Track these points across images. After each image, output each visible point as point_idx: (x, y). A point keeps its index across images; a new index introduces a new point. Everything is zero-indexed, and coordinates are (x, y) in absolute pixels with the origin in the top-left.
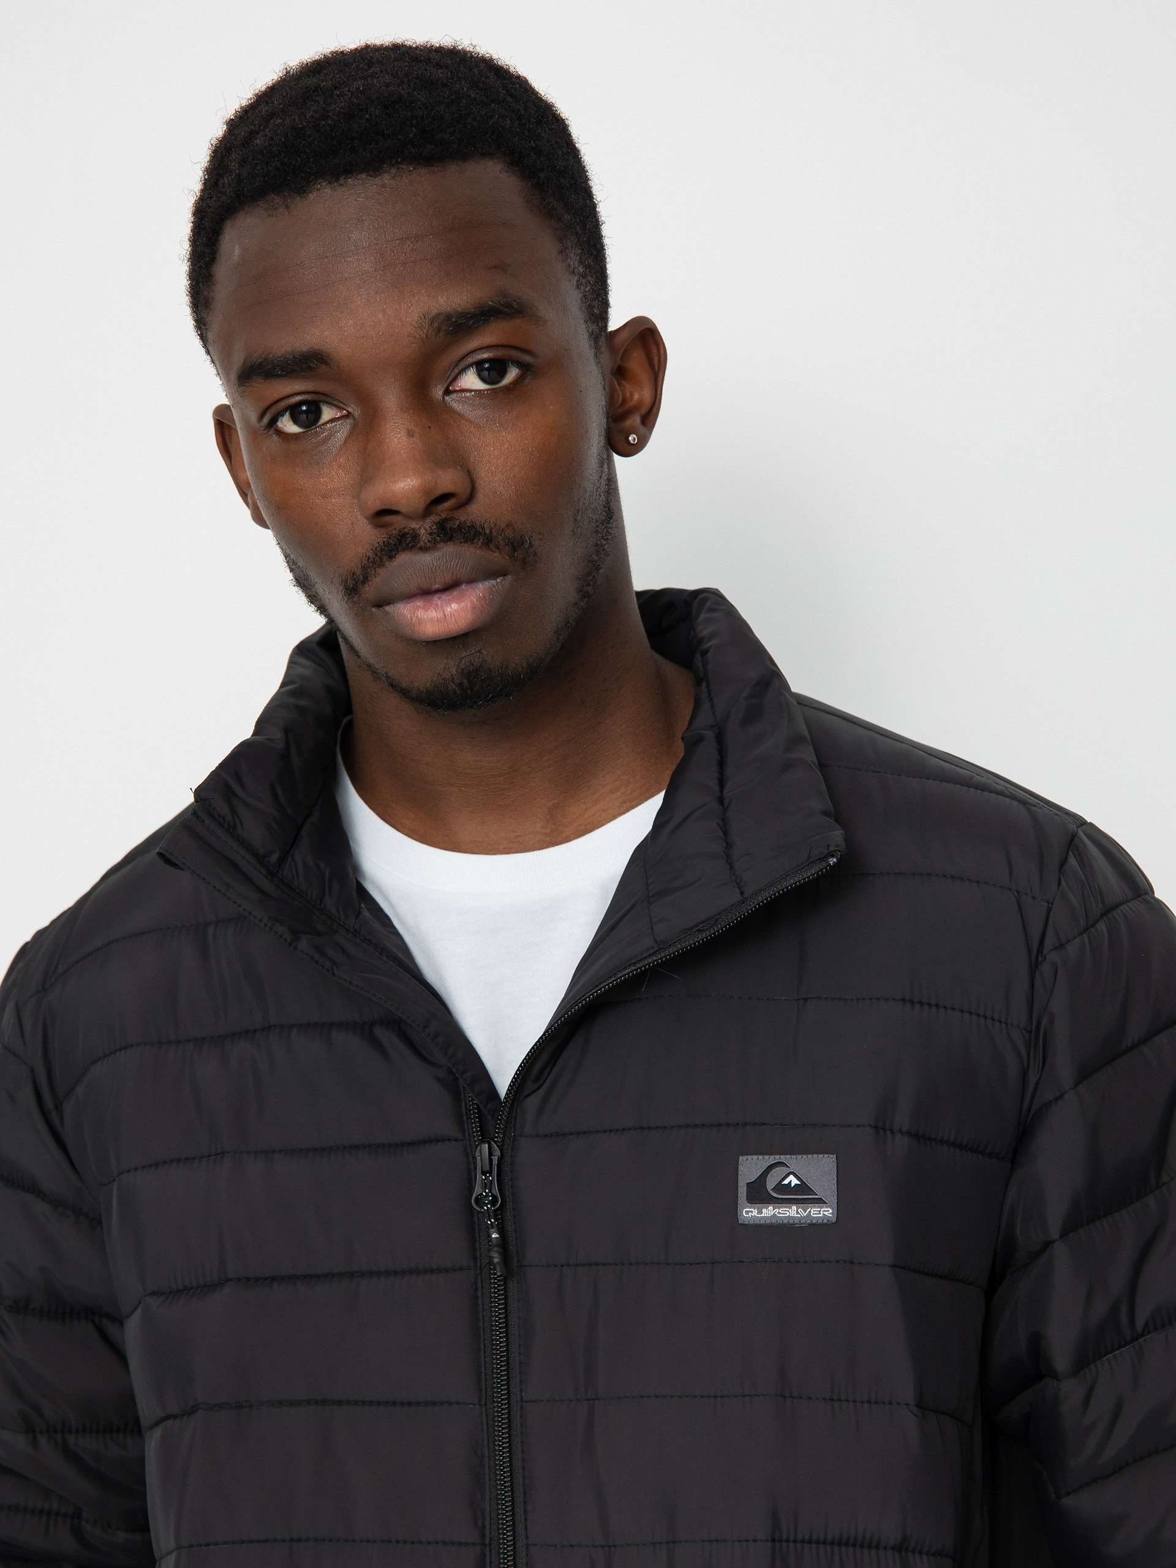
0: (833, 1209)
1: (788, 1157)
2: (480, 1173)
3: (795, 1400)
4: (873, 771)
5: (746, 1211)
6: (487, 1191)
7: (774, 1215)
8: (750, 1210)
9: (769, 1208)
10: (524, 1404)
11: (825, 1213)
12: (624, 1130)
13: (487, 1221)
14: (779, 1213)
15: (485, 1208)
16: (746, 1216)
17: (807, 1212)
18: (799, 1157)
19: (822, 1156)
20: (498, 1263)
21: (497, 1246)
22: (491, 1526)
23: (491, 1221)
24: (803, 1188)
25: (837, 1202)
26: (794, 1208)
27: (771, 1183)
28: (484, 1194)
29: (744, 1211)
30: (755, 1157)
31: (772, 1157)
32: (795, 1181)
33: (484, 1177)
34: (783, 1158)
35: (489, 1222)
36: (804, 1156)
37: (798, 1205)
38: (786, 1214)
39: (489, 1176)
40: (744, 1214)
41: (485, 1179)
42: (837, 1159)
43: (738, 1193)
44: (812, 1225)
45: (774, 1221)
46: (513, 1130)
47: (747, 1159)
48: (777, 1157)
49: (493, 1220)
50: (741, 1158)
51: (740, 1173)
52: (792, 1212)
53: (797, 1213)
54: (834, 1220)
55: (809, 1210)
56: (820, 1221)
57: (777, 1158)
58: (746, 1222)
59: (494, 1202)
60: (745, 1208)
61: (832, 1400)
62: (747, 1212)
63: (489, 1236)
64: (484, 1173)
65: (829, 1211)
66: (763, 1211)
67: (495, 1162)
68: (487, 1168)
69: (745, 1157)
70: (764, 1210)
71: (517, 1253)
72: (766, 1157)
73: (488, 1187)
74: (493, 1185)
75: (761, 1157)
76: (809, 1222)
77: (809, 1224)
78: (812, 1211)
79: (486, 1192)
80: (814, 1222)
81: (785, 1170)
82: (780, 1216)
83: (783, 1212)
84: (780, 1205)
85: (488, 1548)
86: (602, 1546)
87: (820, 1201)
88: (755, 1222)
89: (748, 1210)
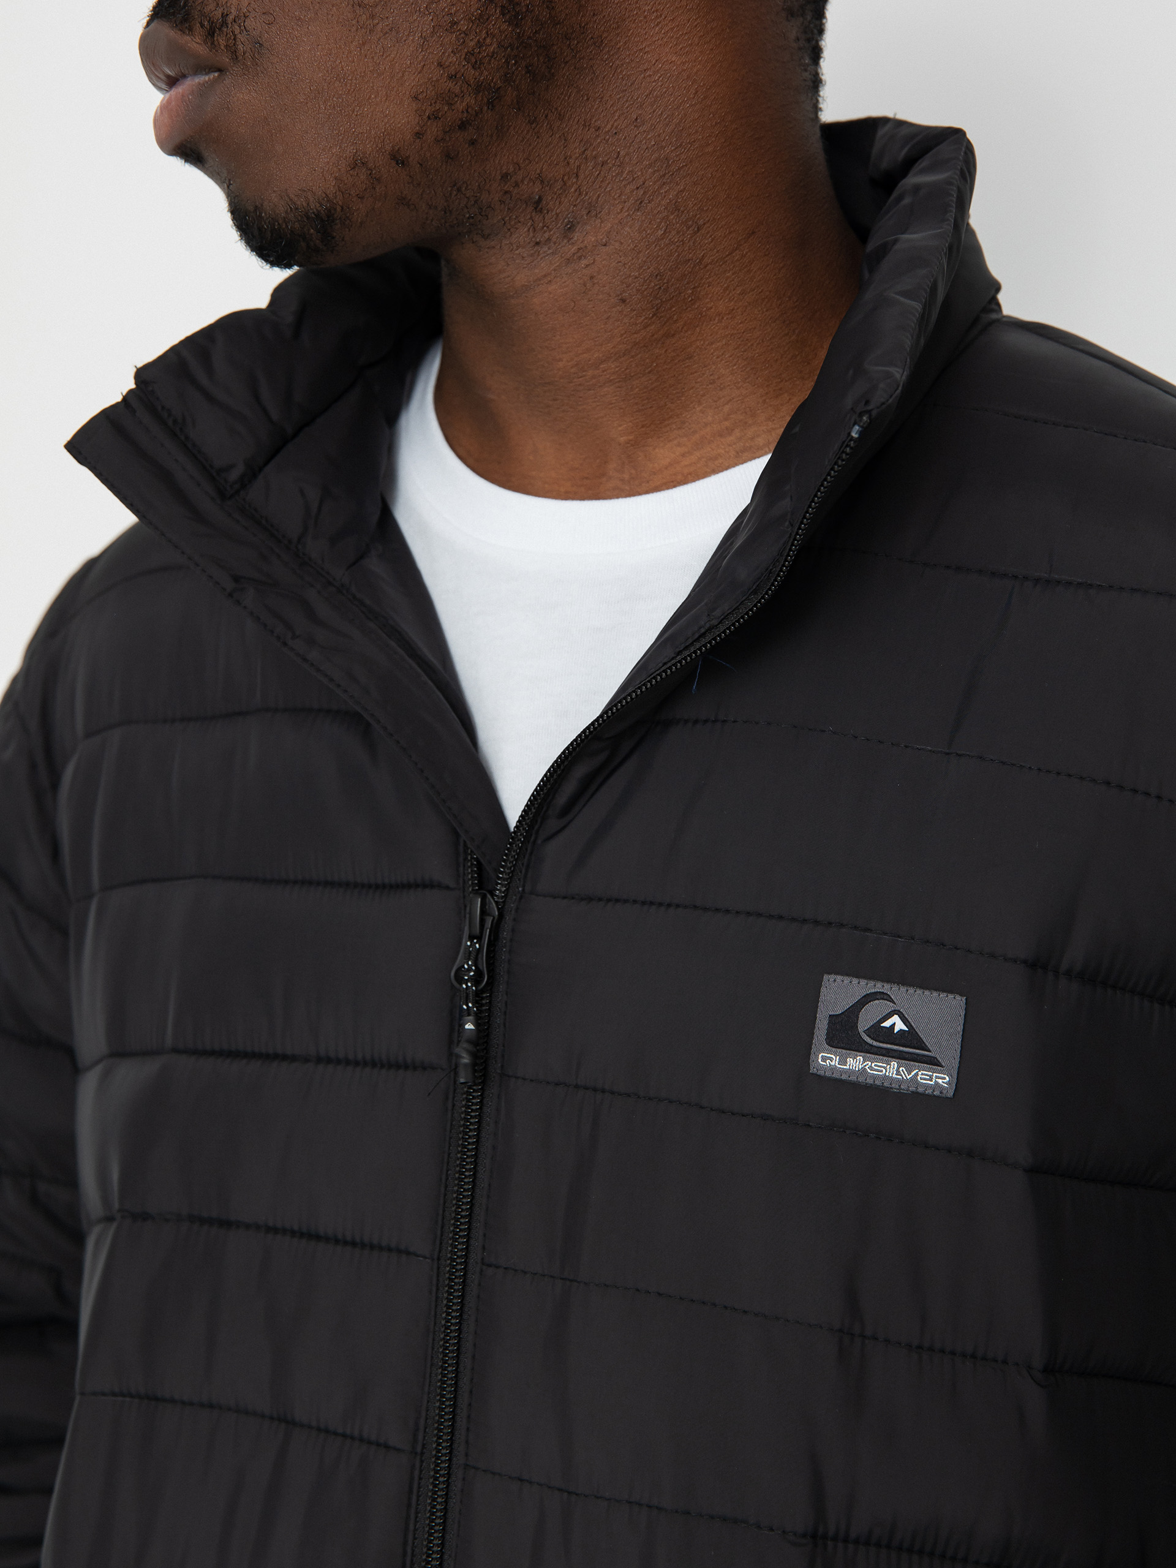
0: (950, 1075)
1: (895, 987)
2: (467, 937)
3: (867, 1341)
4: (1135, 440)
5: (822, 1056)
6: (470, 963)
7: (864, 1069)
8: (829, 1055)
9: (858, 1058)
10: (484, 1267)
11: (941, 1080)
12: (669, 905)
13: (463, 1004)
14: (871, 1068)
15: (464, 986)
16: (822, 1063)
17: (913, 1074)
18: (911, 990)
19: (945, 994)
20: (466, 1065)
21: (469, 1041)
22: (426, 1428)
23: (467, 1006)
24: (910, 1038)
25: (959, 1067)
26: (894, 1064)
27: (865, 1021)
28: (466, 966)
29: (820, 1056)
30: (847, 980)
31: (871, 983)
32: (900, 1026)
33: (469, 943)
34: (886, 988)
35: (465, 1007)
36: (919, 991)
37: (901, 1061)
38: (882, 1071)
39: (476, 943)
40: (820, 1060)
41: (470, 946)
42: (966, 1004)
43: (814, 1027)
44: (916, 1094)
45: (861, 1079)
46: (522, 883)
47: (835, 981)
48: (879, 985)
49: (470, 1005)
50: (826, 977)
51: (822, 998)
52: (891, 1070)
53: (898, 1073)
54: (951, 1094)
55: (915, 1072)
56: (929, 1092)
57: (879, 987)
58: (821, 1073)
59: (476, 980)
60: (820, 1053)
61: (920, 1347)
62: (824, 1059)
63: (462, 1026)
64: (471, 938)
65: (945, 1079)
66: (848, 1060)
67: (489, 922)
68: (477, 930)
69: (832, 977)
70: (850, 1061)
71: (503, 1056)
72: (863, 982)
73: (473, 956)
74: (480, 955)
75: (855, 981)
76: (912, 1089)
77: (912, 1092)
78: (920, 1073)
79: (468, 965)
80: (921, 1090)
81: (889, 1006)
82: (872, 1072)
83: (876, 1068)
84: (873, 1056)
85: (418, 1457)
86: (560, 1490)
87: (933, 1062)
88: (834, 1076)
89: (826, 1055)
